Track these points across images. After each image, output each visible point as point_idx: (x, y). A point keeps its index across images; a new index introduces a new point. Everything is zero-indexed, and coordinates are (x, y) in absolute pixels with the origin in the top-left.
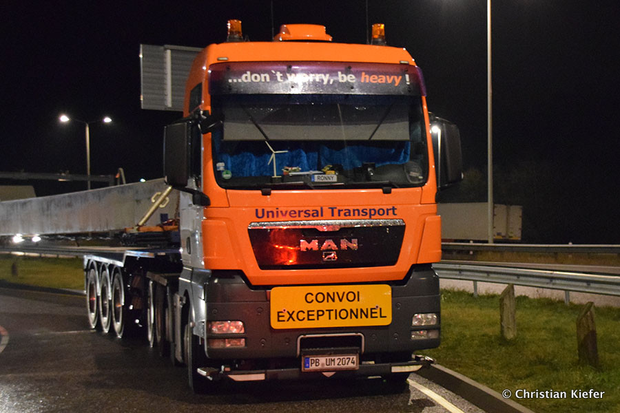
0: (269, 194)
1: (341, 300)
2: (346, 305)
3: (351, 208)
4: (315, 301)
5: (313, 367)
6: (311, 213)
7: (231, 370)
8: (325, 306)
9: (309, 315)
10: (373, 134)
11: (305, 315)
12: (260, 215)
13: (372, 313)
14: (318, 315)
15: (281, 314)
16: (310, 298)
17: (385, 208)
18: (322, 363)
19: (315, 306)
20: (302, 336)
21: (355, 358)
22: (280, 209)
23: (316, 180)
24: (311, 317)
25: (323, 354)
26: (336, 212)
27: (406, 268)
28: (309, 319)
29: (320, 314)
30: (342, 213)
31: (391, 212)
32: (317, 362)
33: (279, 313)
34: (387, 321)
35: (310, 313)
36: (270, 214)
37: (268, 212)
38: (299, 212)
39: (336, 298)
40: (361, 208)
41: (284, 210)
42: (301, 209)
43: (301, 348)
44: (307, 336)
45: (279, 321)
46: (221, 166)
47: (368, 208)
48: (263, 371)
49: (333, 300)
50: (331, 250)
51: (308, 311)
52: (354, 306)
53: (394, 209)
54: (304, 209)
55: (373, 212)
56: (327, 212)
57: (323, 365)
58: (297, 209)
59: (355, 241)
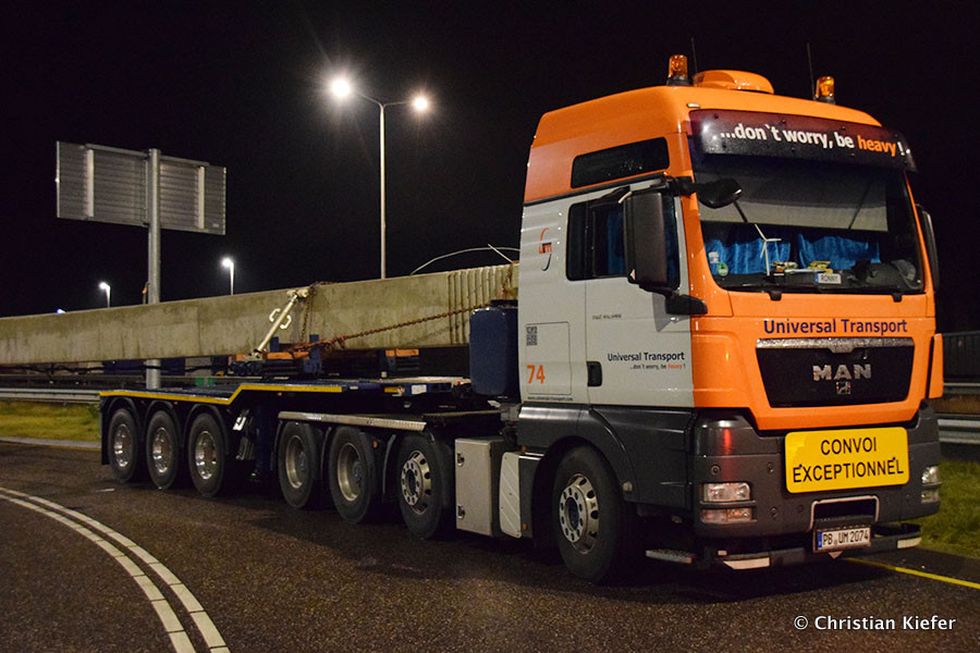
0: (778, 298)
1: (858, 450)
2: (863, 457)
3: (864, 321)
4: (831, 452)
5: (825, 545)
6: (823, 326)
7: (729, 554)
9: (826, 472)
10: (854, 220)
11: (819, 473)
12: (769, 329)
13: (889, 467)
14: (836, 472)
15: (797, 471)
16: (827, 447)
17: (896, 321)
18: (834, 540)
19: (833, 459)
20: (815, 503)
21: (867, 530)
22: (791, 320)
23: (820, 281)
24: (828, 475)
25: (835, 527)
26: (849, 324)
27: (916, 406)
28: (826, 478)
29: (838, 469)
30: (855, 327)
31: (901, 326)
32: (830, 538)
33: (795, 469)
34: (903, 479)
35: (828, 469)
36: (781, 327)
37: (778, 325)
38: (812, 324)
39: (853, 449)
40: (873, 321)
41: (795, 321)
42: (813, 321)
43: (815, 518)
44: (823, 502)
45: (795, 481)
46: (714, 255)
47: (880, 321)
48: (767, 554)
49: (850, 450)
50: (844, 379)
51: (826, 467)
53: (904, 323)
54: (817, 321)
55: (884, 327)
56: (840, 325)
57: (836, 542)
58: (809, 321)
59: (868, 366)
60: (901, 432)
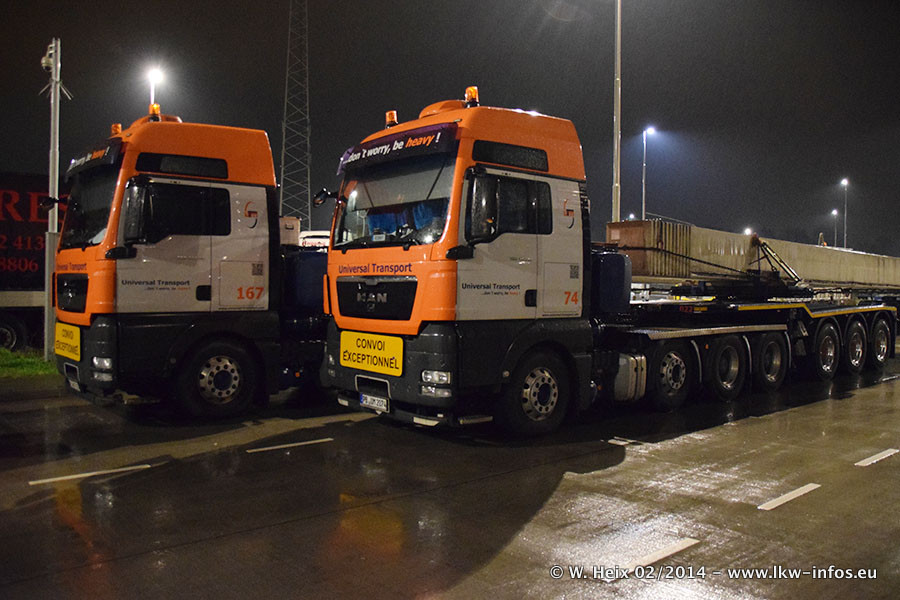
0: (345, 253)
1: (374, 348)
2: (377, 353)
3: (384, 265)
4: (361, 346)
5: (365, 403)
6: (363, 269)
8: (367, 351)
9: (358, 358)
10: (430, 193)
11: (355, 357)
12: (341, 270)
13: (391, 363)
14: (363, 359)
15: (345, 354)
16: (360, 343)
17: (404, 264)
19: (361, 351)
20: (357, 375)
21: (385, 401)
22: (349, 266)
23: (374, 240)
25: (369, 393)
27: (417, 325)
28: (358, 362)
29: (364, 357)
31: (408, 268)
32: (366, 399)
33: (344, 352)
34: (398, 373)
35: (359, 356)
37: (344, 268)
38: (358, 268)
39: (372, 347)
41: (351, 266)
42: (359, 265)
43: (357, 385)
44: (360, 376)
45: (344, 359)
47: (394, 265)
51: (358, 354)
52: (380, 354)
53: (410, 265)
54: (361, 265)
55: (396, 269)
56: (371, 267)
57: (369, 402)
58: (357, 266)
59: (385, 295)
60: (400, 341)
